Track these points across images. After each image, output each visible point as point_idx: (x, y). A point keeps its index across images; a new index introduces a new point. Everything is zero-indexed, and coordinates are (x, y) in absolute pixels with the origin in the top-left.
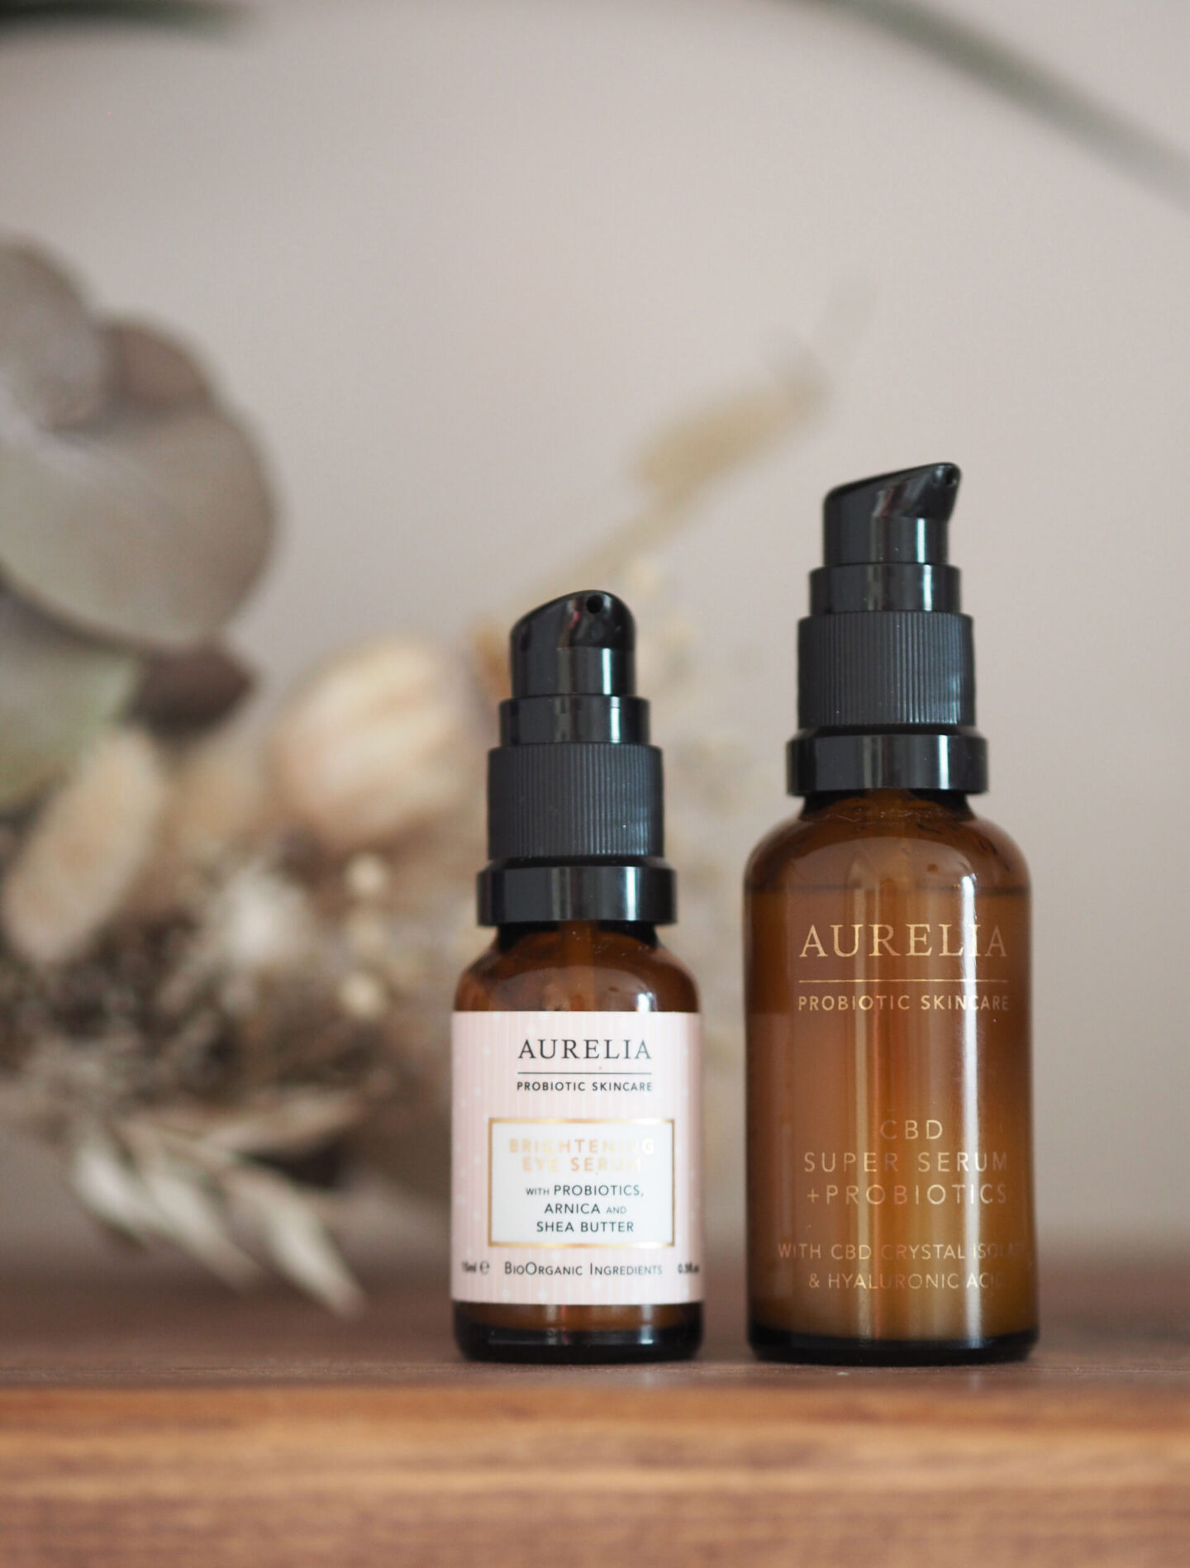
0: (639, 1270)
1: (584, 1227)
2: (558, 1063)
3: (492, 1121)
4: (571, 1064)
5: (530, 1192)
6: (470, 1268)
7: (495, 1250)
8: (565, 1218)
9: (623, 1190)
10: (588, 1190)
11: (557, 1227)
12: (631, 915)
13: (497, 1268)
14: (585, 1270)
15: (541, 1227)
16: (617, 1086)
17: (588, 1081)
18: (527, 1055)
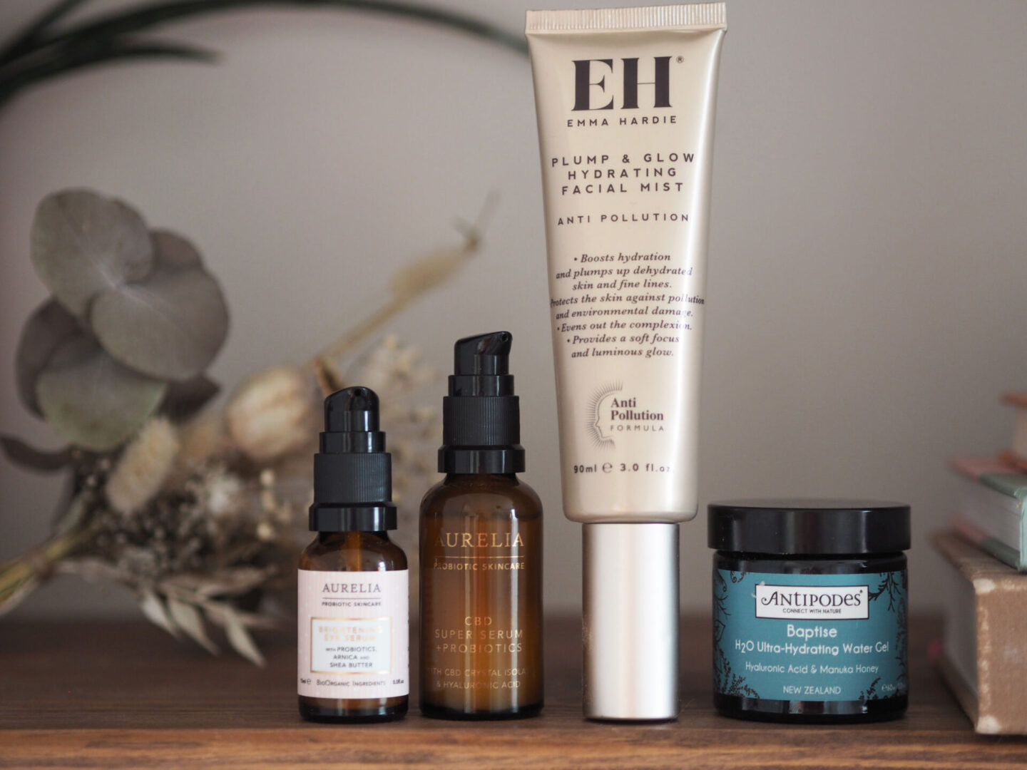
0: (374, 684)
1: (351, 665)
2: (339, 594)
3: (312, 618)
4: (345, 595)
5: (328, 650)
6: (304, 682)
7: (313, 674)
8: (342, 661)
9: (368, 649)
10: (352, 649)
11: (339, 665)
12: (376, 529)
13: (314, 682)
14: (351, 684)
15: (332, 665)
16: (365, 604)
17: (353, 602)
18: (326, 591)
